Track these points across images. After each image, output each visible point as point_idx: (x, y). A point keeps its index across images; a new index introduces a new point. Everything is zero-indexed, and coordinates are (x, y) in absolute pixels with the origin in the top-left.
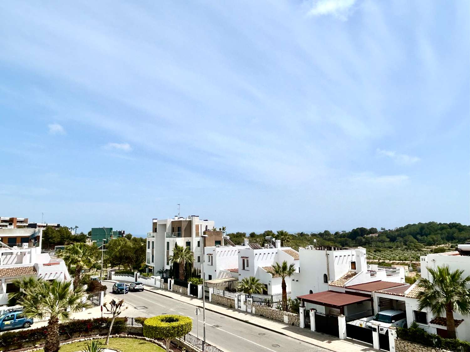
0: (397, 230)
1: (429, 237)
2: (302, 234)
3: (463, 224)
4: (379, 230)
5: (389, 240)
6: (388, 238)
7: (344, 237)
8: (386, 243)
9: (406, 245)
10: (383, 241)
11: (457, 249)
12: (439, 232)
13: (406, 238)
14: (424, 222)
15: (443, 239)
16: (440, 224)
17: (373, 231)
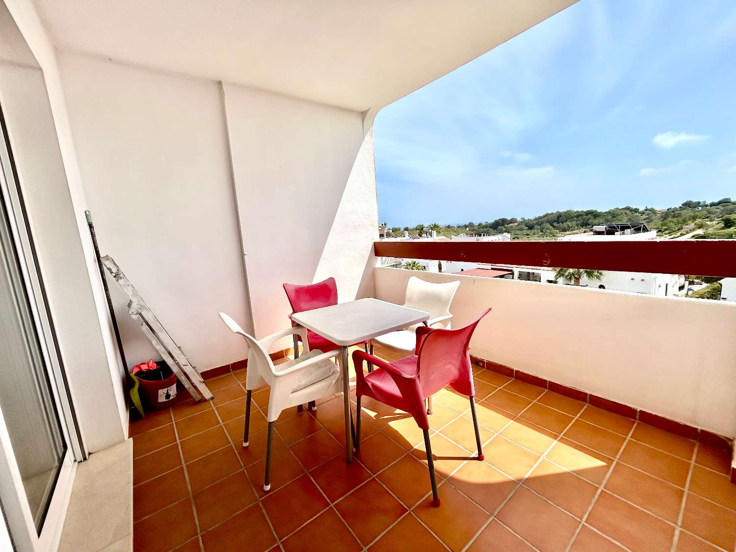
0: (536, 219)
1: (565, 224)
2: (449, 227)
3: (599, 211)
4: (519, 219)
5: (527, 228)
6: (527, 226)
7: (486, 227)
8: (524, 231)
9: (542, 232)
10: (521, 230)
11: (591, 230)
12: (575, 219)
13: (543, 226)
14: (561, 211)
15: (577, 225)
16: (577, 212)
17: (513, 221)
